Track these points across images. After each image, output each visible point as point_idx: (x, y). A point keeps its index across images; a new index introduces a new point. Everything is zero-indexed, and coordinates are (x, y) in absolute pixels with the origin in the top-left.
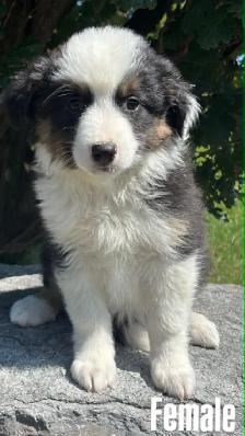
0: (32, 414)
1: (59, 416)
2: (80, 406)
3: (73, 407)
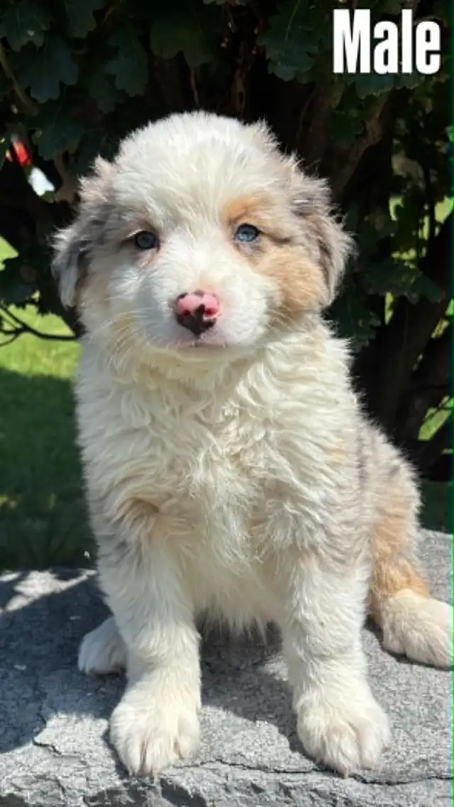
0: (184, 784)
1: (227, 790)
2: (265, 775)
3: (250, 776)
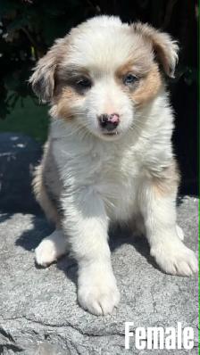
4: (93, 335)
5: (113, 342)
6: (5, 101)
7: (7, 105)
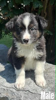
4: (18, 91)
5: (23, 92)
6: (2, 35)
7: (2, 36)
